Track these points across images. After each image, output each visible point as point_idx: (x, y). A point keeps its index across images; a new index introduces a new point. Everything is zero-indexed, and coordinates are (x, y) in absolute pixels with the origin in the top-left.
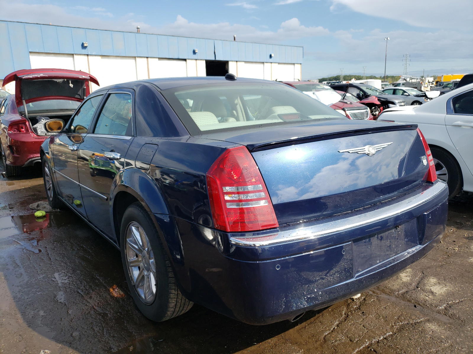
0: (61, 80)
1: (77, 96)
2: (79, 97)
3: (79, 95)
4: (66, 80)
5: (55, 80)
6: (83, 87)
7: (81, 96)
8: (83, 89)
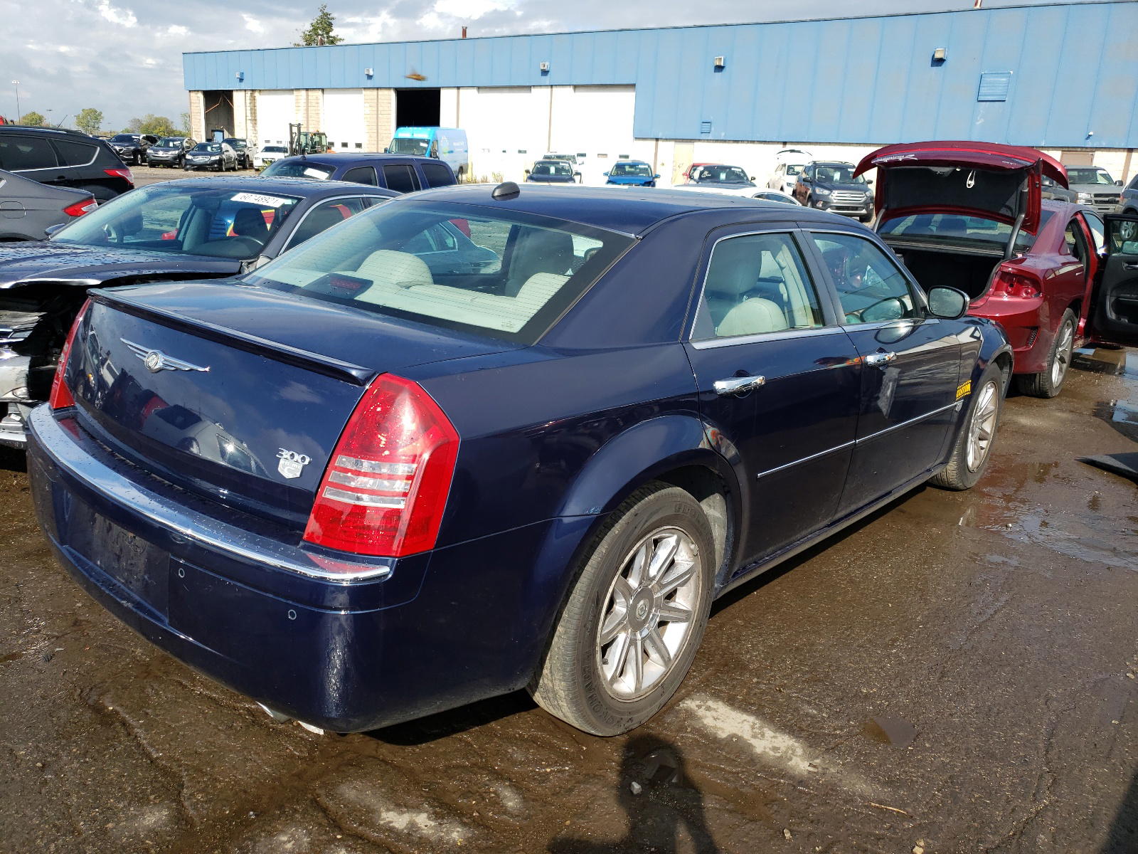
0: (947, 170)
1: (1003, 211)
2: (1009, 214)
3: (1010, 209)
4: (958, 170)
5: (934, 169)
6: (1020, 188)
7: (1014, 211)
8: (1019, 192)
